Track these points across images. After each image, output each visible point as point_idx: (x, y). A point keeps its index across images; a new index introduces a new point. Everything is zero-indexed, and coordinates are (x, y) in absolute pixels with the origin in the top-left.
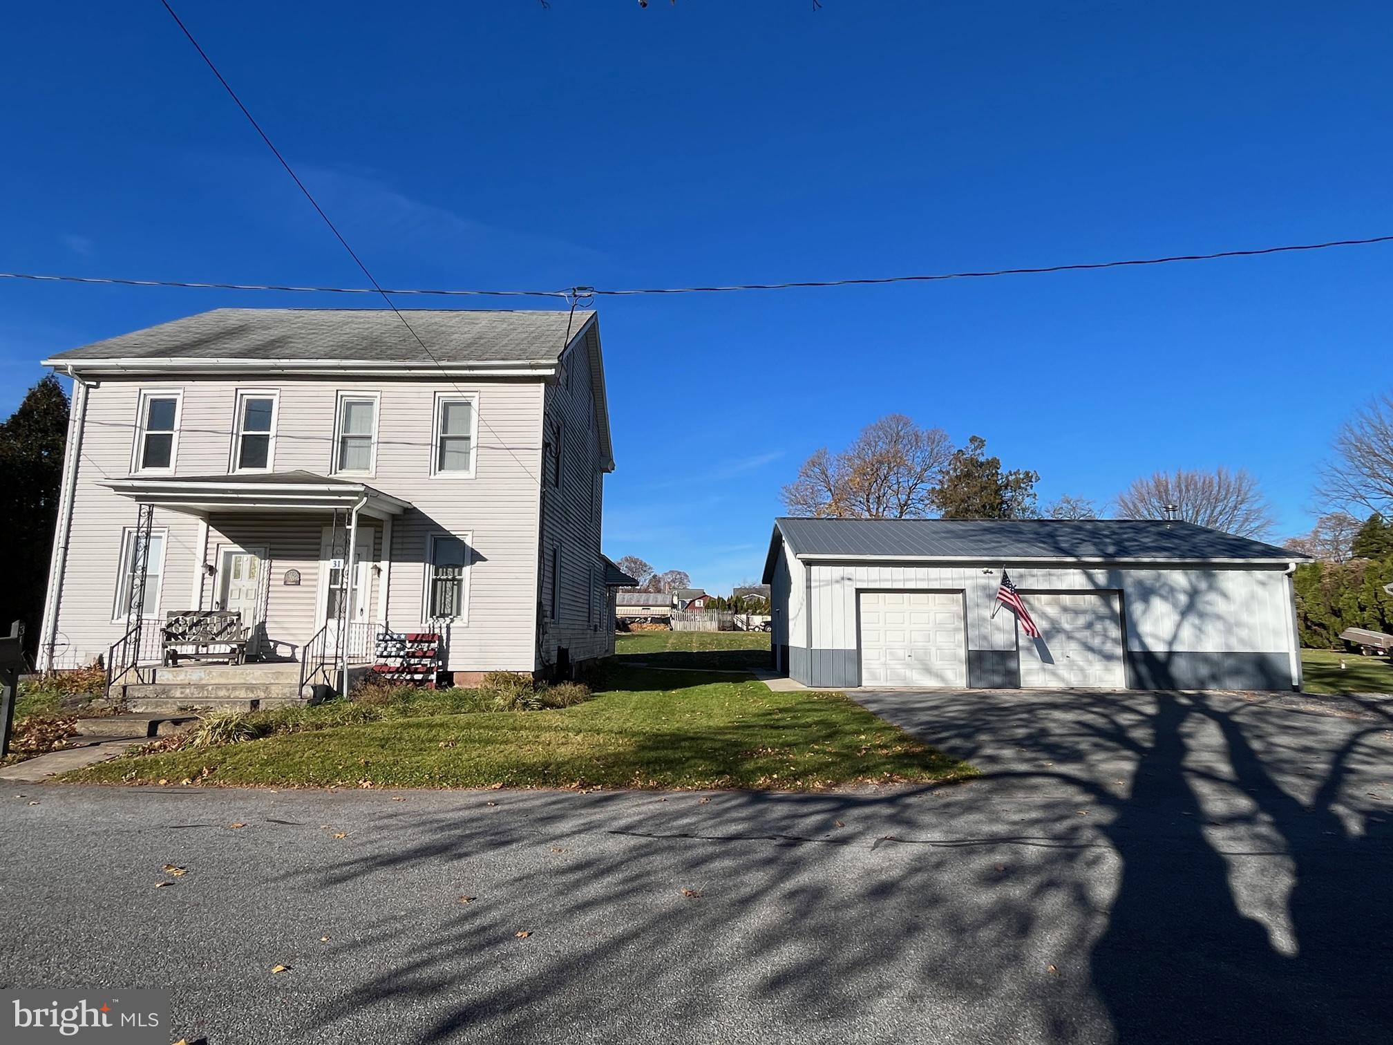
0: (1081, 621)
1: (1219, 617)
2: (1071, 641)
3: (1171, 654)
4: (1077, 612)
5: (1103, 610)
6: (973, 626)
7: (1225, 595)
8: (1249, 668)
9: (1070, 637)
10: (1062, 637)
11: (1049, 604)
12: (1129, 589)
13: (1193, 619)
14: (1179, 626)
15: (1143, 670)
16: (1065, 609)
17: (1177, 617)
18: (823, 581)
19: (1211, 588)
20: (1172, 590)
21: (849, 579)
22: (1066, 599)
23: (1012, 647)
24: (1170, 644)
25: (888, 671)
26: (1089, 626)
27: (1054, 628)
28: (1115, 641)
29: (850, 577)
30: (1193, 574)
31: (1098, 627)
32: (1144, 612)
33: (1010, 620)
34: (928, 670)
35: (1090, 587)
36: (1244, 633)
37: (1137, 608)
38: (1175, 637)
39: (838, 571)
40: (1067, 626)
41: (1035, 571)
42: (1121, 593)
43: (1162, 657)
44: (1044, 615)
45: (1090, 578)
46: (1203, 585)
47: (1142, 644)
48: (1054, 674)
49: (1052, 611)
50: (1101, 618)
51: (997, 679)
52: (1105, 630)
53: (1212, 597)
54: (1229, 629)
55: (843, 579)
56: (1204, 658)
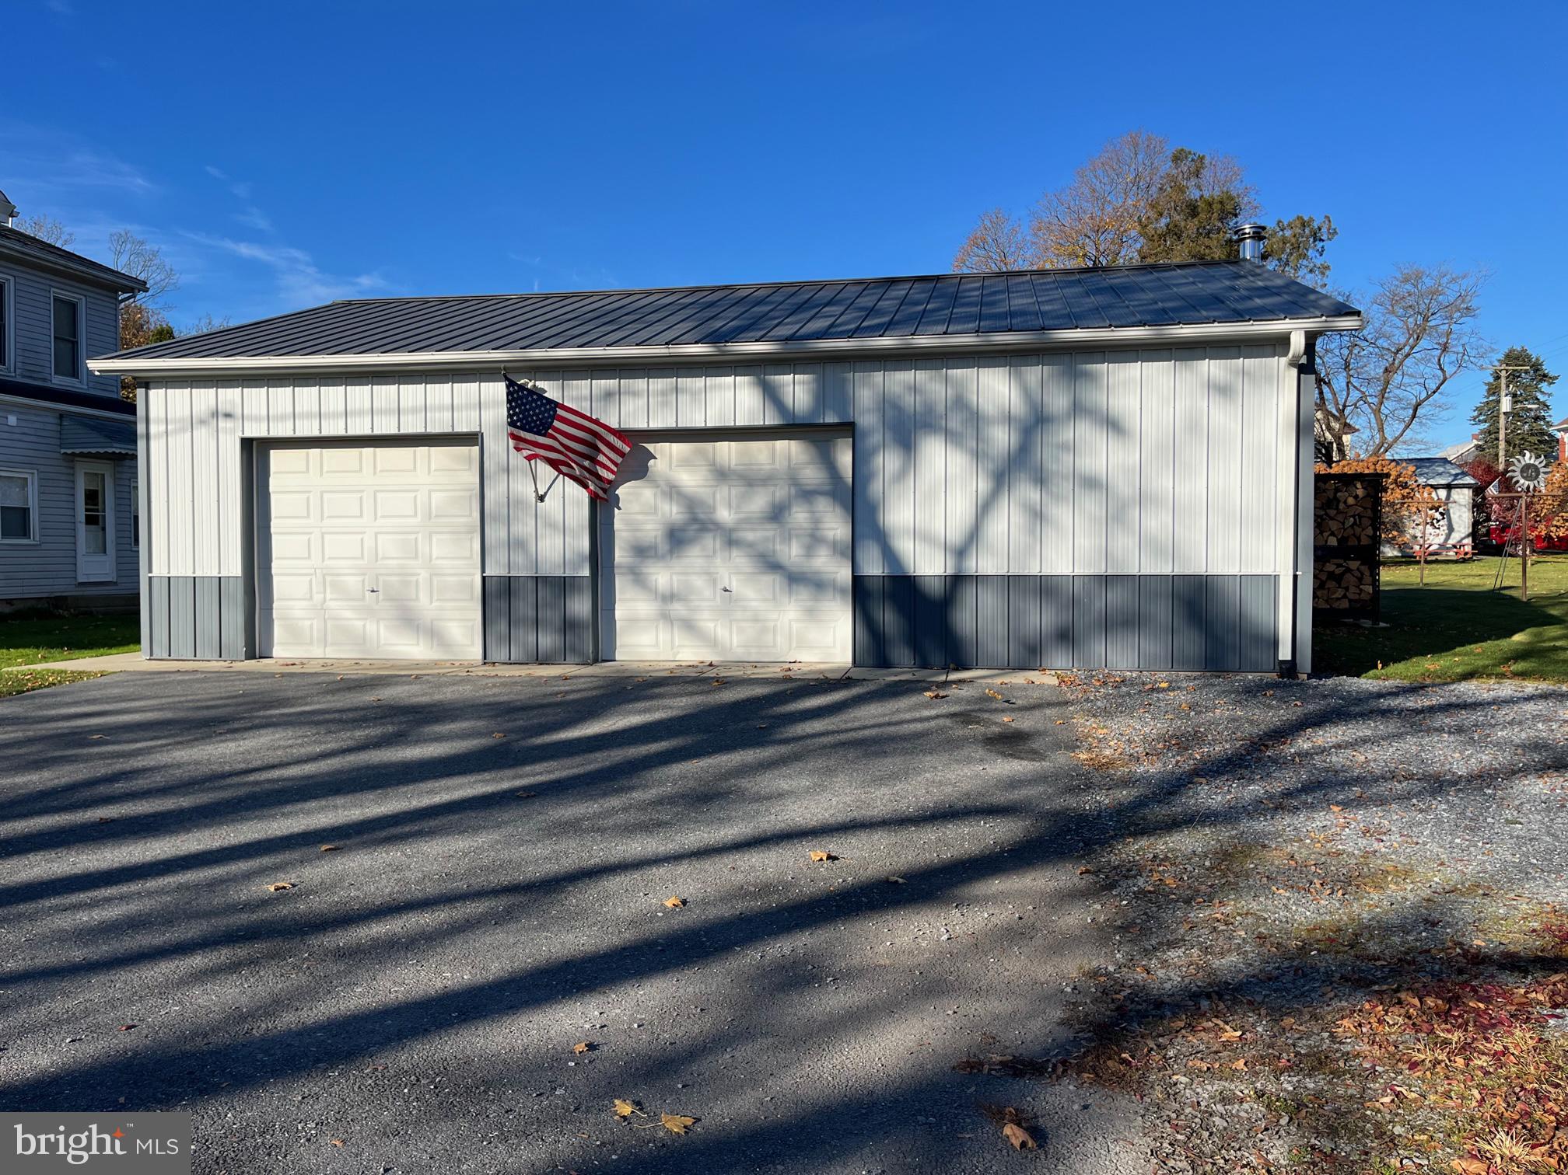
0: (759, 502)
1: (1091, 483)
2: (735, 552)
3: (956, 582)
4: (750, 480)
5: (813, 475)
6: (497, 519)
7: (1113, 425)
8: (1161, 611)
9: (731, 541)
10: (710, 542)
11: (686, 463)
12: (867, 420)
13: (1026, 492)
14: (984, 509)
15: (888, 618)
16: (722, 475)
17: (984, 485)
18: (175, 421)
19: (1078, 410)
20: (976, 419)
21: (228, 415)
22: (727, 451)
23: (580, 566)
24: (961, 553)
25: (329, 623)
26: (777, 514)
27: (694, 520)
28: (835, 547)
29: (229, 410)
30: (1034, 374)
31: (799, 516)
32: (901, 475)
33: (579, 503)
34: (408, 620)
35: (772, 419)
36: (1156, 523)
37: (888, 462)
38: (974, 535)
39: (205, 398)
40: (725, 515)
41: (640, 384)
42: (848, 428)
43: (936, 589)
44: (673, 491)
45: (771, 394)
46: (1058, 400)
47: (889, 555)
48: (689, 626)
49: (691, 480)
50: (807, 495)
51: (547, 641)
52: (816, 522)
53: (1085, 432)
54: (1115, 515)
55: (215, 414)
56: (1044, 587)
